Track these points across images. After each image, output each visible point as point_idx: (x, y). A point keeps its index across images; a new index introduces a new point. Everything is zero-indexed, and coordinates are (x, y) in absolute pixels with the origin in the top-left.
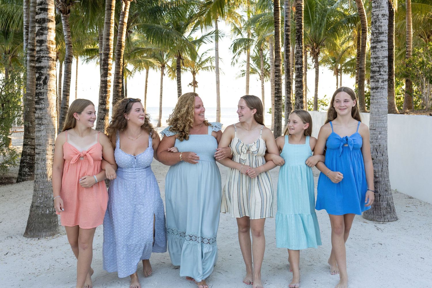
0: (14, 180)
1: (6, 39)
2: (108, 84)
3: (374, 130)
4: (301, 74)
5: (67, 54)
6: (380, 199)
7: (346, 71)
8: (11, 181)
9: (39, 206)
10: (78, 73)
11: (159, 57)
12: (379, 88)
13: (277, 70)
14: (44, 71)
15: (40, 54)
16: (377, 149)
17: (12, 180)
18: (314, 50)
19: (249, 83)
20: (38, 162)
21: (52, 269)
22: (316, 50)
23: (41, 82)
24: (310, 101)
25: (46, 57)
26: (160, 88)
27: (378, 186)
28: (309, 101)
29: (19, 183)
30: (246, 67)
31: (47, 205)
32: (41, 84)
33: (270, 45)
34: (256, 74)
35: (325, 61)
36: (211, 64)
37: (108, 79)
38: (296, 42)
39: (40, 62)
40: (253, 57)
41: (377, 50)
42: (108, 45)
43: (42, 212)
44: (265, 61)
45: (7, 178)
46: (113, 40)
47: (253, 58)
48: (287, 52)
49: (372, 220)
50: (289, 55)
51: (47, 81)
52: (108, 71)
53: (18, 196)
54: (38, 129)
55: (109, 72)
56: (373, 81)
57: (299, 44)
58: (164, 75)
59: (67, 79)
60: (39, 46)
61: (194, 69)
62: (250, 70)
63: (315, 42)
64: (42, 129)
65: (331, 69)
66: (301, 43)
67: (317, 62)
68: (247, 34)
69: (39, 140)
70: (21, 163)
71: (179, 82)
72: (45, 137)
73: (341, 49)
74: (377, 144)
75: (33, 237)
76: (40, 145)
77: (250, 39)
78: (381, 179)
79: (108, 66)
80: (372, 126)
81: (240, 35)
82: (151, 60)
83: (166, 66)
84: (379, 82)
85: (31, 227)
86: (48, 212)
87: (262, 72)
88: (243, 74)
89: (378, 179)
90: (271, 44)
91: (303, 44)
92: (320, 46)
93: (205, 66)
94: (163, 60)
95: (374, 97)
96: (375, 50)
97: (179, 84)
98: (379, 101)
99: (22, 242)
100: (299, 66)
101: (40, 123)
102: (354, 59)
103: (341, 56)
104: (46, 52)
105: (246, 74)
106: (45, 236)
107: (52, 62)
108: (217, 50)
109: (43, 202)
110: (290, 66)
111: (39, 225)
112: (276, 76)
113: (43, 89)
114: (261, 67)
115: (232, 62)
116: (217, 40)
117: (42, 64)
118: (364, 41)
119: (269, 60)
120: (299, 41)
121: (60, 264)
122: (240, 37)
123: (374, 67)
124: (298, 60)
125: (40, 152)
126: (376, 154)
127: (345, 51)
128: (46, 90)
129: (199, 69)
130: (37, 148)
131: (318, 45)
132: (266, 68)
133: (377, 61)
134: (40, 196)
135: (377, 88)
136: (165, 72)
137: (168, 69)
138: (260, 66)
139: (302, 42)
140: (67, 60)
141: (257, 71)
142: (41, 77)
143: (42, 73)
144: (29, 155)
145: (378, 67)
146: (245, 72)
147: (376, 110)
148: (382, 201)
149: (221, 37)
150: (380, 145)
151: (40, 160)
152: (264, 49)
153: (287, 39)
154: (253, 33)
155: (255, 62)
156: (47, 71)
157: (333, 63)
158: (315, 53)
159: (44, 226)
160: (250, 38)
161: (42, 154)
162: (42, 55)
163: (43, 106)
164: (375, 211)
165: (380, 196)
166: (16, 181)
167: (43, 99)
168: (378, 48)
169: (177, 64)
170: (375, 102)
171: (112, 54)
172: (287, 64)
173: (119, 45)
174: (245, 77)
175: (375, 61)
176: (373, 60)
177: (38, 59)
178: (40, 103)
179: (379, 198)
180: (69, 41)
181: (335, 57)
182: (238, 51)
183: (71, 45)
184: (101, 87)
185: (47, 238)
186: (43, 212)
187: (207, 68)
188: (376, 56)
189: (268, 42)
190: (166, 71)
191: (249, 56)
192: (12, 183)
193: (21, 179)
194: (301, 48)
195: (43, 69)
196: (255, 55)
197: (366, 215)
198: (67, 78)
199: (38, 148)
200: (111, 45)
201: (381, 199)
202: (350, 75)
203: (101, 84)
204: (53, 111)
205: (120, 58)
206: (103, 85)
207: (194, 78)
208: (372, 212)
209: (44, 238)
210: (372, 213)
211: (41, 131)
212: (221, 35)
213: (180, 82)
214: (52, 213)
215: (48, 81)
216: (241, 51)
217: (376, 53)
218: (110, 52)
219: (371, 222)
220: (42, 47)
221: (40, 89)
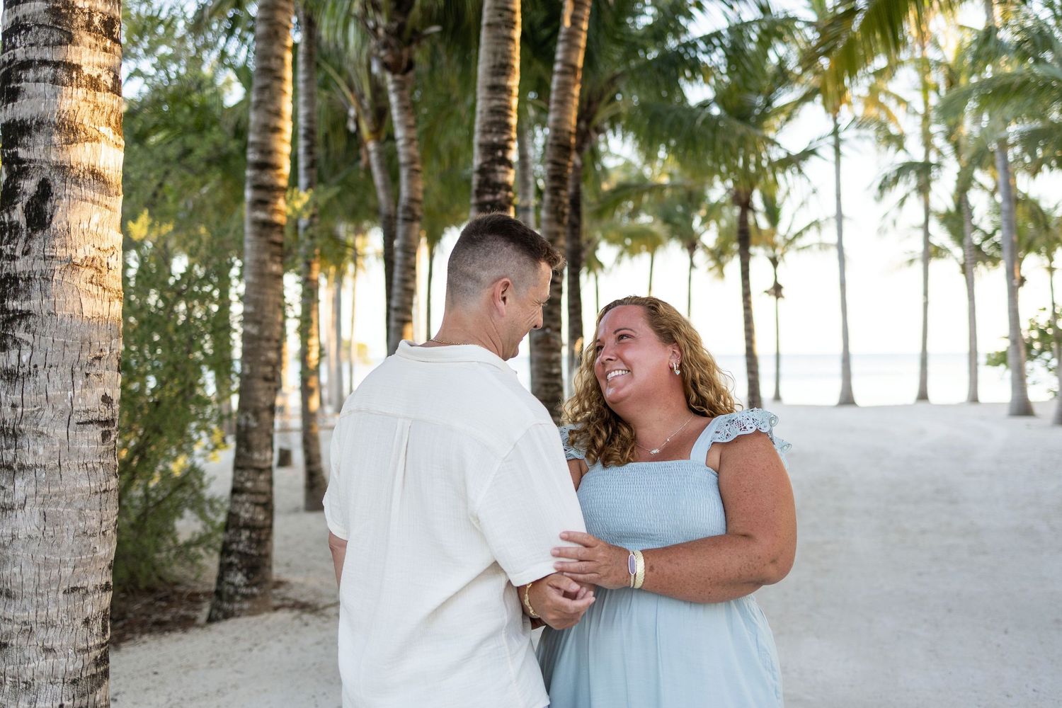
14: (33, 150)
23: (18, 215)
25: (44, 63)
32: (17, 226)
39: (14, 95)
40: (940, 215)
51: (49, 206)
61: (774, 252)
64: (19, 496)
68: (923, 150)
70: (222, 554)
77: (932, 163)
81: (901, 152)
83: (699, 244)
93: (805, 243)
101: (10, 458)
105: (919, 260)
107: (81, 93)
113: (25, 253)
114: (964, 240)
117: (22, 110)
122: (902, 158)
128: (46, 258)
129: (787, 252)
138: (961, 239)
142: (15, 188)
143: (21, 161)
144: (246, 526)
154: (942, 146)
156: (50, 144)
160: (933, 159)
162: (20, 54)
163: (24, 358)
166: (206, 617)
167: (25, 315)
178: (10, 342)
187: (809, 247)
190: (700, 257)
191: (927, 211)
193: (220, 609)
195: (25, 139)
207: (776, 277)
211: (12, 509)
215: (54, 208)
216: (908, 196)
221: (13, 258)
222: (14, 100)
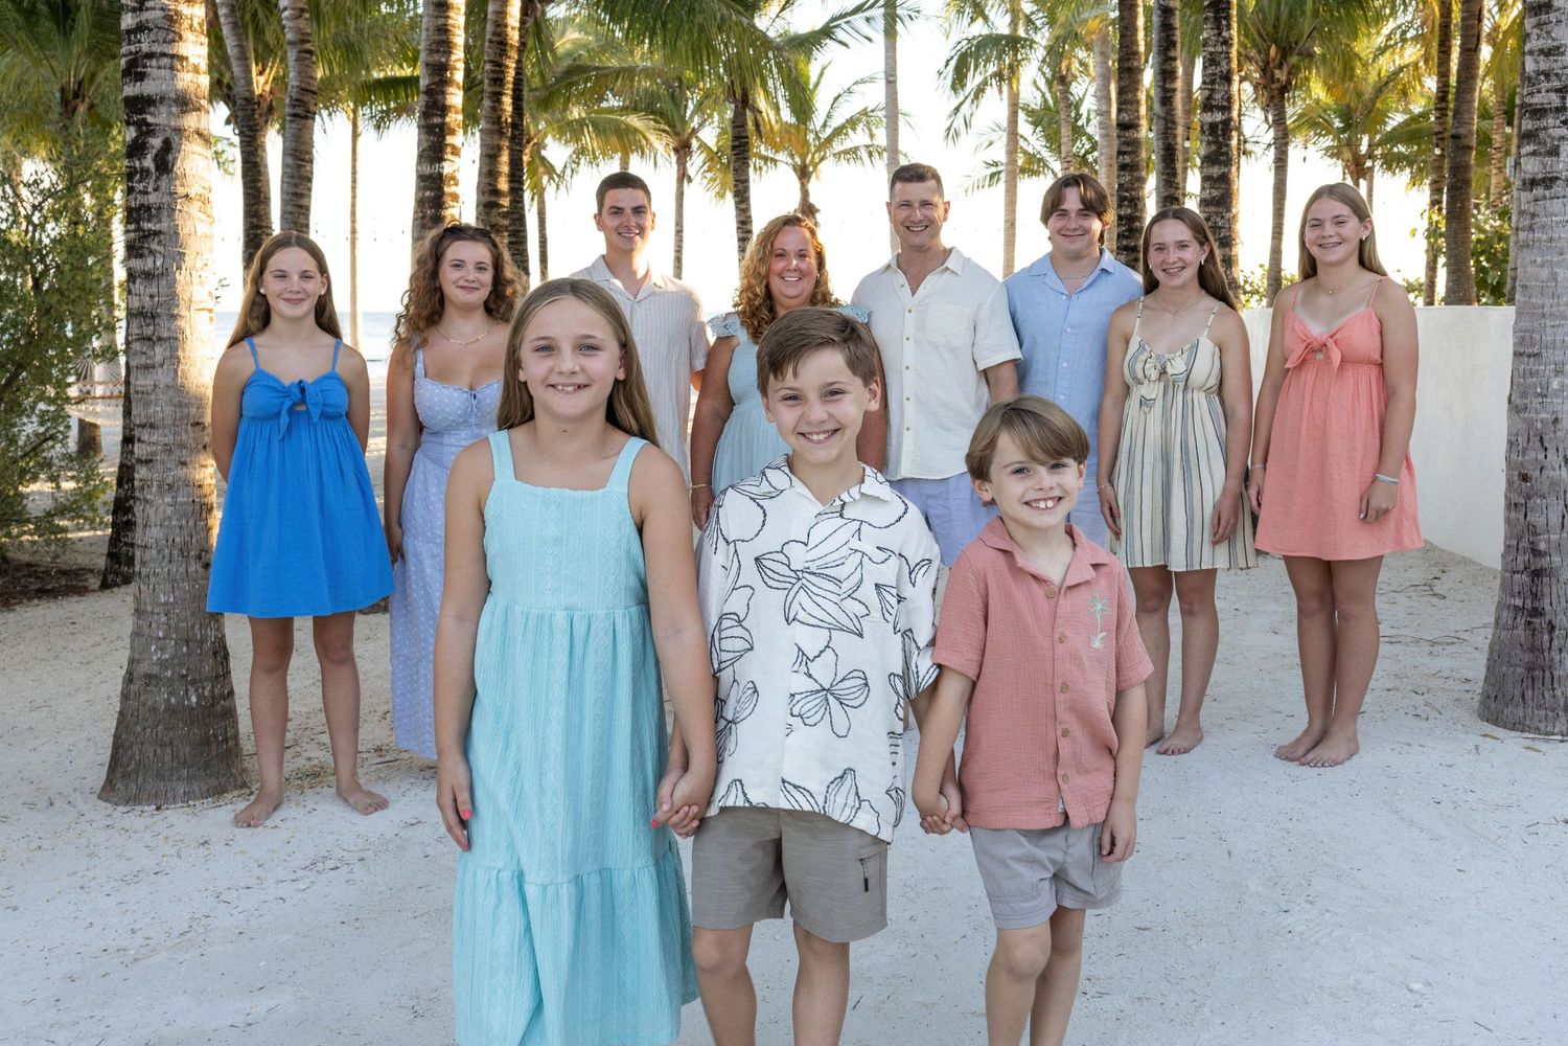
0: (92, 581)
1: (65, 34)
2: (446, 189)
3: (1535, 355)
4: (1224, 150)
5: (296, 83)
6: (1551, 641)
7: (1392, 162)
8: (80, 584)
9: (156, 676)
10: (358, 176)
11: (669, 107)
12: (1558, 183)
13: (1127, 144)
14: (158, 117)
15: (139, 42)
16: (1546, 438)
17: (86, 580)
18: (1269, 74)
19: (1014, 211)
20: (149, 497)
21: (202, 930)
22: (1277, 72)
23: (148, 162)
24: (1250, 280)
25: (164, 55)
26: (673, 233)
27: (1546, 590)
28: (1246, 282)
29: (108, 591)
30: (1004, 149)
31: (188, 669)
32: (148, 170)
33: (1099, 59)
34: (1042, 176)
35: (1314, 122)
36: (872, 136)
37: (447, 168)
38: (1206, 18)
39: (141, 77)
40: (1033, 111)
41: (1552, 17)
42: (444, 31)
43: (169, 699)
44: (1079, 123)
45: (64, 573)
46: (463, 9)
47: (1030, 112)
48: (1164, 80)
49: (1516, 726)
50: (1174, 90)
51: (170, 157)
52: (444, 137)
53: (99, 639)
54: (143, 360)
55: (449, 140)
56: (1534, 153)
57: (1219, 27)
58: (690, 180)
59: (296, 185)
60: (134, 10)
61: (803, 160)
62: (1020, 163)
63: (1275, 42)
64: (159, 358)
65: (1332, 156)
66: (1224, 22)
67: (1279, 121)
68: (1008, 18)
69: (147, 404)
70: (114, 513)
71: (741, 202)
72: (171, 393)
73: (1373, 77)
74: (1544, 415)
75: (133, 800)
76: (152, 426)
77: (1021, 38)
78: (1556, 559)
79: (443, 116)
80: (1523, 339)
81: (980, 21)
82: (634, 120)
83: (695, 144)
84: (1558, 154)
85: (126, 760)
86: (194, 699)
87: (1066, 165)
88: (992, 176)
89: (1544, 562)
90: (1104, 55)
91: (1235, 25)
92: (1294, 59)
93: (848, 145)
94: (684, 122)
95: (1537, 220)
96: (1544, 17)
97: (743, 206)
98: (1556, 236)
99: (91, 822)
100: (1219, 117)
101: (150, 333)
102: (1424, 115)
103: (1374, 104)
104: (161, 35)
105: (1003, 175)
106: (188, 796)
107: (188, 76)
108: (891, 82)
109: (173, 657)
110: (1175, 136)
111: (159, 751)
112: (1123, 167)
113: (156, 190)
114: (1063, 148)
115: (949, 129)
116: (890, 33)
117: (148, 88)
118: (1473, 27)
119: (1095, 121)
120: (1217, 12)
121: (235, 912)
122: (979, 29)
123: (1539, 92)
124: (1213, 90)
125: (154, 453)
126: (1541, 456)
127: (1387, 83)
128: (171, 194)
129: (822, 159)
130: (139, 440)
131: (1285, 53)
132: (1083, 151)
133: (1555, 65)
134: (161, 634)
135: (1549, 181)
136: (692, 170)
137: (703, 156)
138: (1060, 146)
139: (1228, 18)
140: (294, 106)
141: (1046, 166)
142: (144, 143)
143: (148, 125)
145: (1557, 91)
146: (1000, 168)
147: (1545, 273)
148: (1560, 650)
149: (907, 20)
150: (1556, 420)
151: (154, 489)
152: (1075, 77)
153: (1167, 28)
154: (1033, 13)
155: (1039, 128)
156: (171, 114)
157: (1343, 130)
158: (1274, 86)
159: (181, 755)
160: (1021, 32)
161: (163, 462)
162: (145, 47)
163: (158, 263)
164: (1530, 692)
165: (1553, 627)
166: (98, 583)
167: (157, 233)
168: (1559, 9)
169: (734, 127)
170: (1539, 240)
171: (461, 66)
172: (1166, 128)
173: (495, 39)
174: (1000, 188)
175: (1543, 66)
176: (1537, 62)
177: (133, 64)
178: (146, 252)
179: (1546, 637)
180: (299, 31)
181: (1348, 106)
182: (973, 81)
183: (308, 46)
184: (421, 203)
185: (191, 803)
186: (173, 700)
187: (855, 150)
188: (1550, 43)
189: (1088, 48)
190: (696, 162)
191: (1014, 106)
192: (82, 591)
193: (117, 574)
194: (1227, 42)
195: (152, 109)
196: (1039, 100)
197: (1493, 706)
198: (297, 181)
199: (145, 437)
200: (457, 31)
201: (1555, 642)
202: (1405, 175)
203: (419, 188)
204: (201, 284)
205: (500, 94)
206: (427, 194)
207: (805, 193)
208: (1517, 692)
209: (180, 805)
210: (1518, 698)
211: (153, 367)
212: (906, 12)
213: (748, 198)
214: (213, 705)
215: (175, 159)
216: (986, 84)
217: (1548, 33)
218: (453, 57)
219: (1513, 734)
220: (146, 15)
221: (146, 193)
222: (142, 80)
